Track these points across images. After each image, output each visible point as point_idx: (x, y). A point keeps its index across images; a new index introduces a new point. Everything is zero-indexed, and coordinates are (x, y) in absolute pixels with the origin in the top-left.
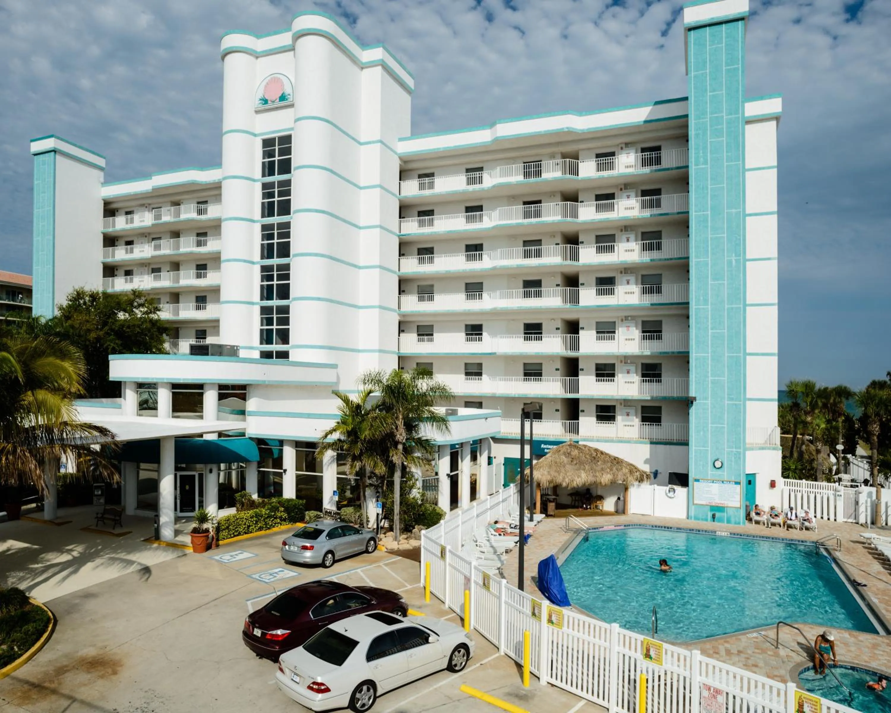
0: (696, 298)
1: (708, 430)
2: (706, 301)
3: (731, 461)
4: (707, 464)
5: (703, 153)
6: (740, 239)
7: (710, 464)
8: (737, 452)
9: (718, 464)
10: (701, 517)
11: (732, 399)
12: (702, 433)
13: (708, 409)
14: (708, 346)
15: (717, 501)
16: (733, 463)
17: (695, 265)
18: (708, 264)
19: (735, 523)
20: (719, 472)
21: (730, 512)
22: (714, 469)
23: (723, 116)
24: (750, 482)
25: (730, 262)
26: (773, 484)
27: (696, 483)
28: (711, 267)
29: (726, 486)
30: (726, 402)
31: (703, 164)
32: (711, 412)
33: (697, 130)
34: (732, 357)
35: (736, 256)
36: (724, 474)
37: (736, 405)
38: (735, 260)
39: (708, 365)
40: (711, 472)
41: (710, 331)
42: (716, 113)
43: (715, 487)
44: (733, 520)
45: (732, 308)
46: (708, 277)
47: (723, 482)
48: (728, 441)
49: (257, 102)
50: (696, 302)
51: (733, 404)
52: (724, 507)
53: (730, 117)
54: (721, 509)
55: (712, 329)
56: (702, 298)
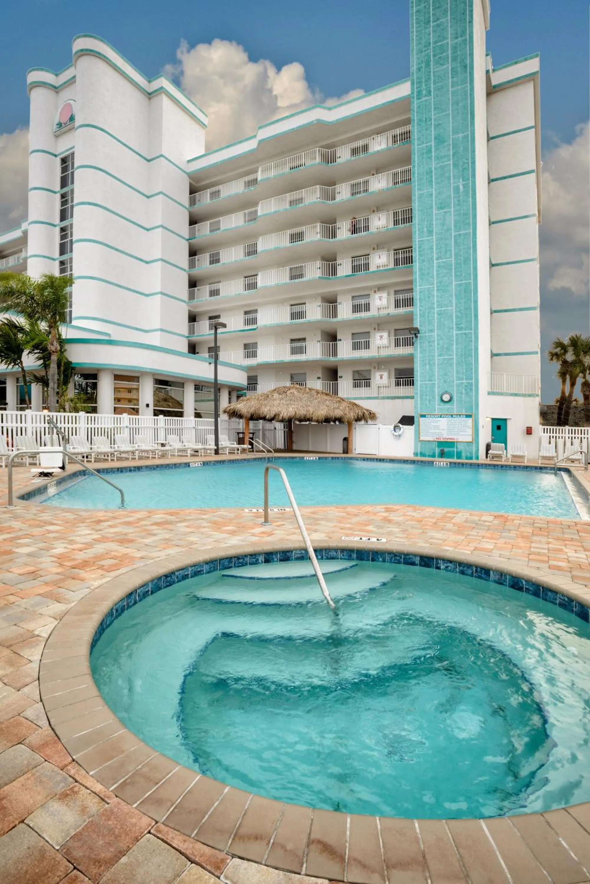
0: (419, 230)
1: (434, 364)
2: (430, 232)
3: (462, 393)
4: (434, 398)
5: (426, 85)
6: (468, 163)
7: (437, 398)
8: (469, 383)
9: (446, 398)
10: (427, 454)
11: (461, 329)
12: (427, 367)
13: (434, 341)
14: (433, 278)
15: (445, 435)
16: (464, 396)
17: (418, 198)
18: (432, 195)
19: (467, 458)
20: (447, 406)
21: (461, 447)
22: (442, 404)
23: (448, 43)
24: (499, 428)
25: (457, 189)
26: (529, 431)
27: (422, 419)
28: (436, 197)
29: (457, 420)
30: (454, 332)
31: (426, 96)
32: (438, 344)
33: (419, 64)
34: (461, 285)
35: (463, 180)
36: (454, 407)
37: (465, 334)
38: (463, 185)
39: (434, 296)
40: (438, 406)
41: (435, 261)
42: (440, 41)
43: (443, 422)
44: (463, 455)
45: (460, 235)
46: (432, 207)
47: (452, 416)
48: (457, 372)
49: (55, 127)
50: (419, 235)
51: (462, 334)
52: (453, 443)
53: (456, 41)
54: (451, 444)
55: (437, 259)
56: (425, 230)
